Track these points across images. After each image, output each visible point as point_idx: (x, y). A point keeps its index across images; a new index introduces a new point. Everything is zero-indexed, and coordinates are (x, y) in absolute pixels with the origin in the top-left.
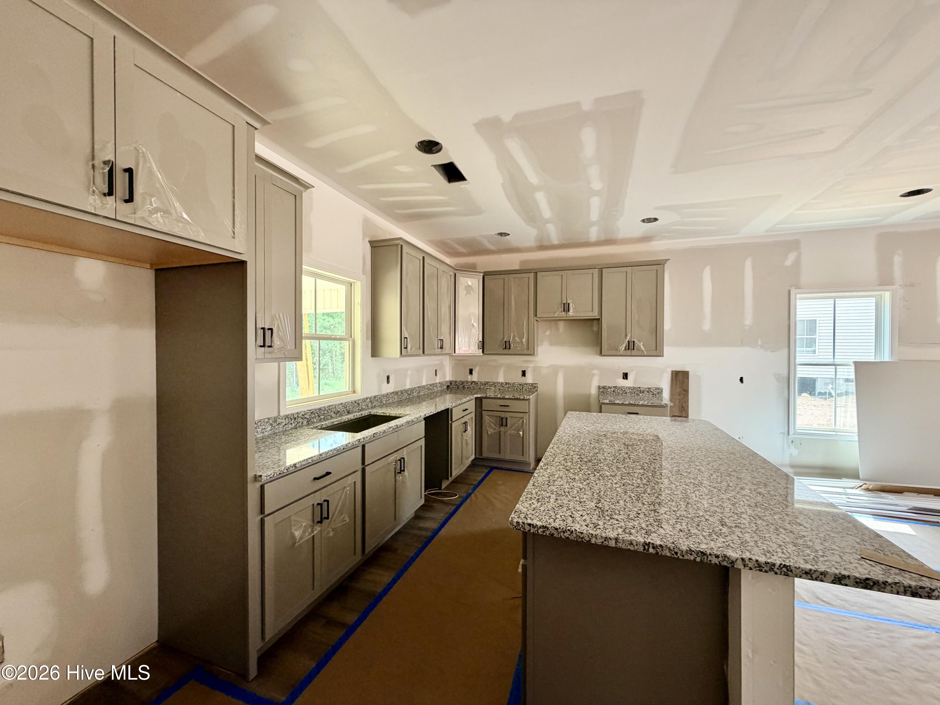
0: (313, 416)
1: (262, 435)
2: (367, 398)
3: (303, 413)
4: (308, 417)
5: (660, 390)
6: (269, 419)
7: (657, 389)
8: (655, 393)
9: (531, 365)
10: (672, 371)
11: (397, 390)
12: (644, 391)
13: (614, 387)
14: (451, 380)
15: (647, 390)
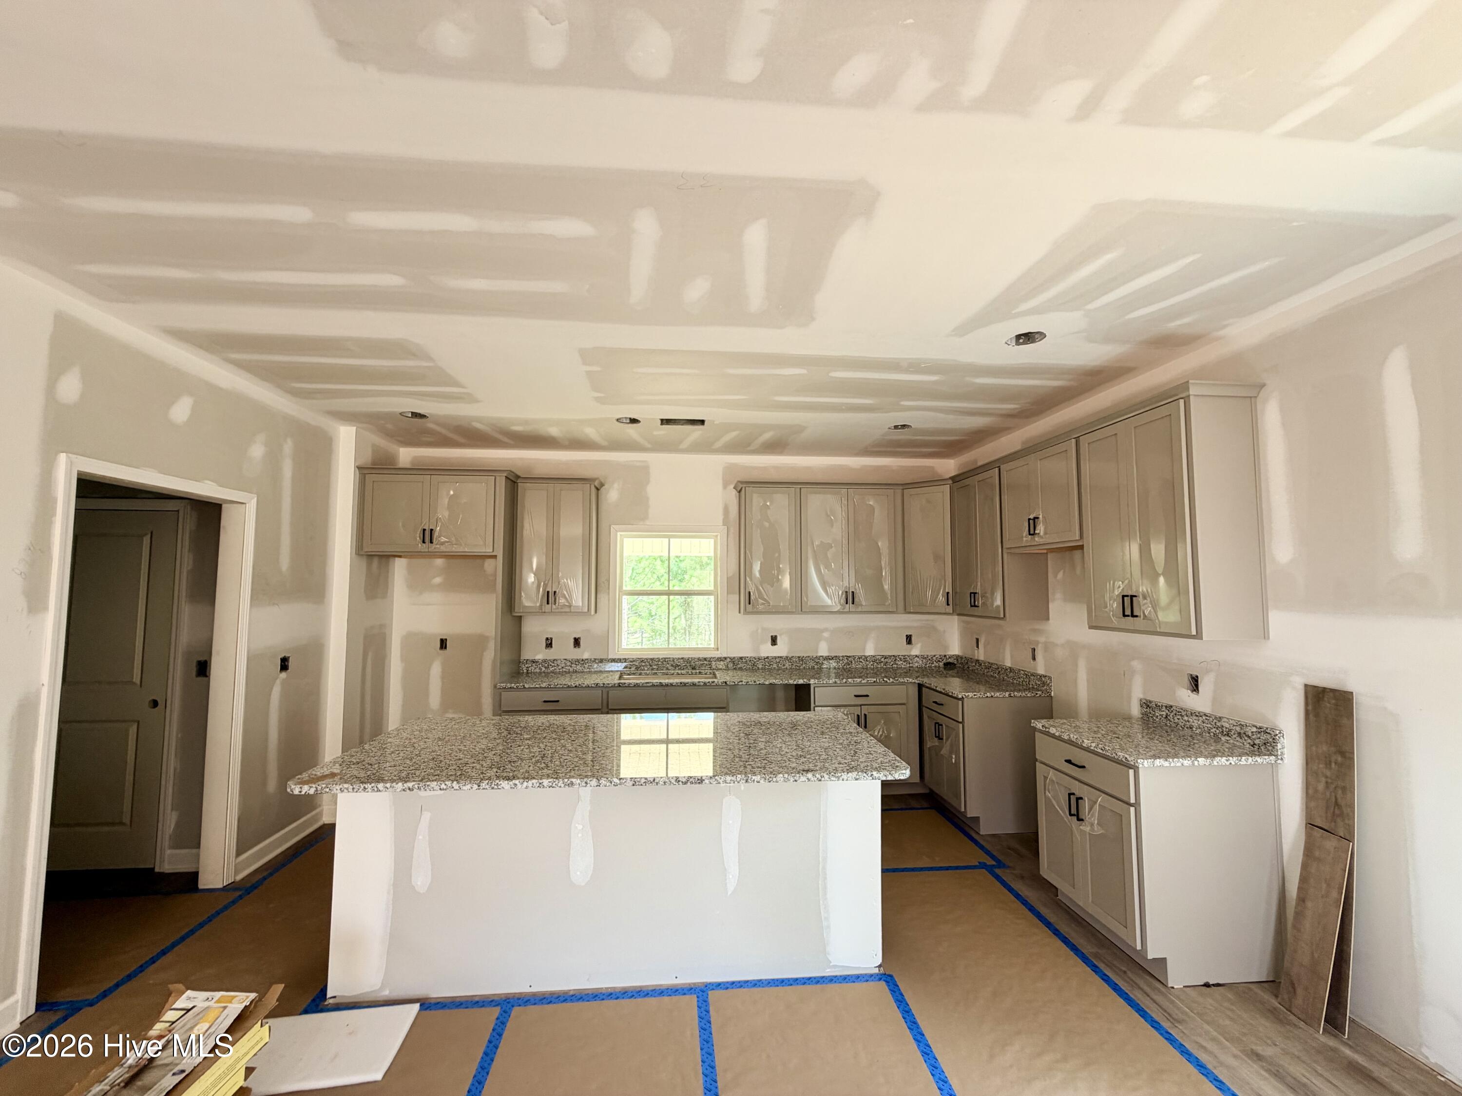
0: (644, 664)
1: (588, 670)
2: (725, 658)
3: (632, 660)
4: (637, 664)
5: (1269, 736)
6: (595, 659)
7: (1261, 730)
8: (1257, 742)
9: (1042, 639)
10: (1306, 686)
11: (790, 656)
12: (1230, 730)
13: (1166, 707)
14: (960, 654)
15: (1238, 729)
